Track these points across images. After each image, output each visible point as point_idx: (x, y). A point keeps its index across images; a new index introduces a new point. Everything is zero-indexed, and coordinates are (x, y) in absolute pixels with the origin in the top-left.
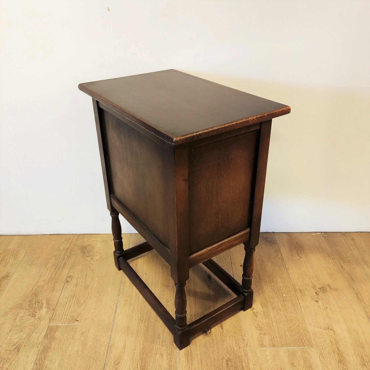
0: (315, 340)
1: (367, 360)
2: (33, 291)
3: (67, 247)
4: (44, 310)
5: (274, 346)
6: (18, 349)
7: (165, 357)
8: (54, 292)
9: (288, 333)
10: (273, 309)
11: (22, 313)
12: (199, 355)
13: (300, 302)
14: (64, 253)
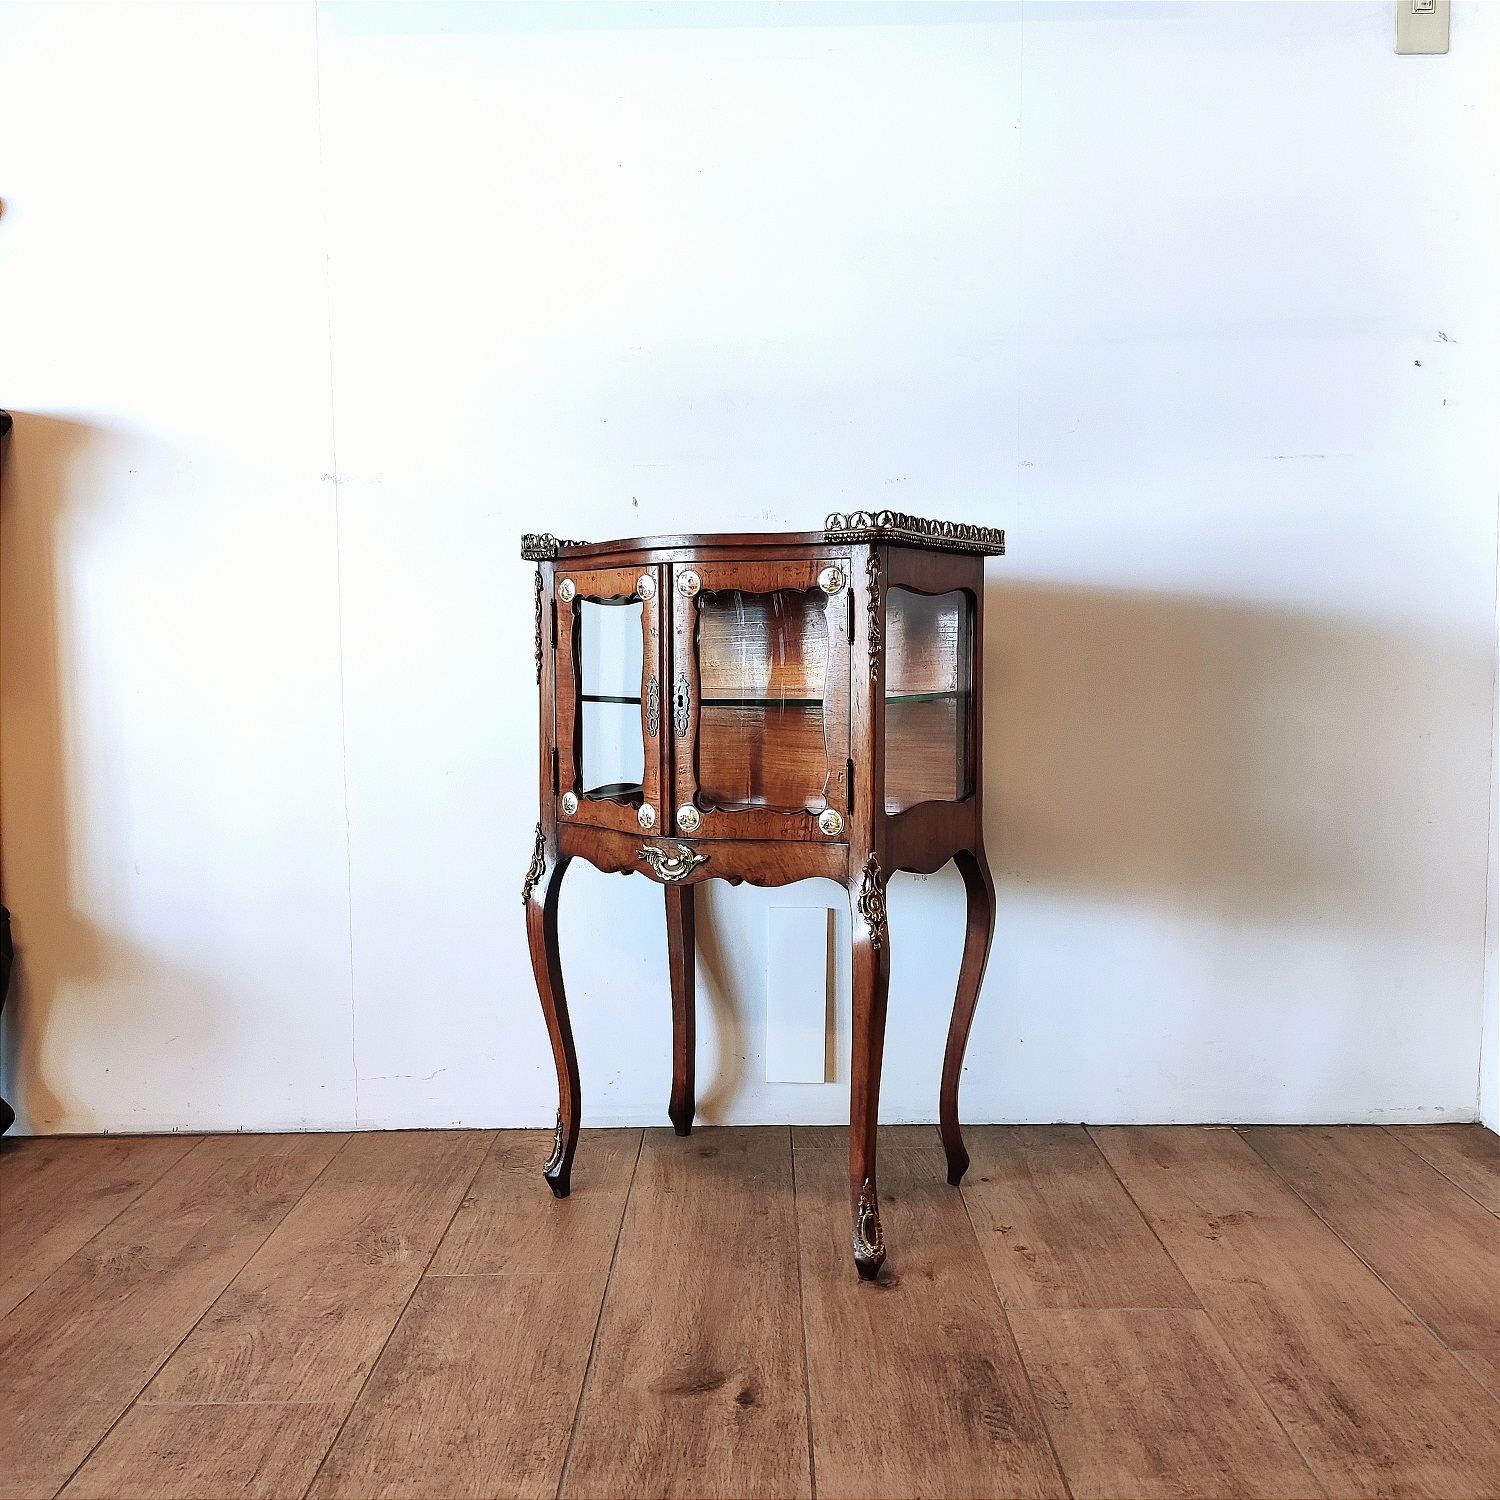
0: (1205, 1298)
1: (1359, 1328)
2: (365, 1224)
3: (452, 1151)
4: (403, 1255)
5: (1084, 1306)
6: (338, 1314)
7: (767, 1320)
8: (427, 1224)
9: (1125, 1287)
10: (1083, 1248)
11: (338, 1259)
12: (867, 1318)
13: (1163, 1239)
14: (445, 1161)
